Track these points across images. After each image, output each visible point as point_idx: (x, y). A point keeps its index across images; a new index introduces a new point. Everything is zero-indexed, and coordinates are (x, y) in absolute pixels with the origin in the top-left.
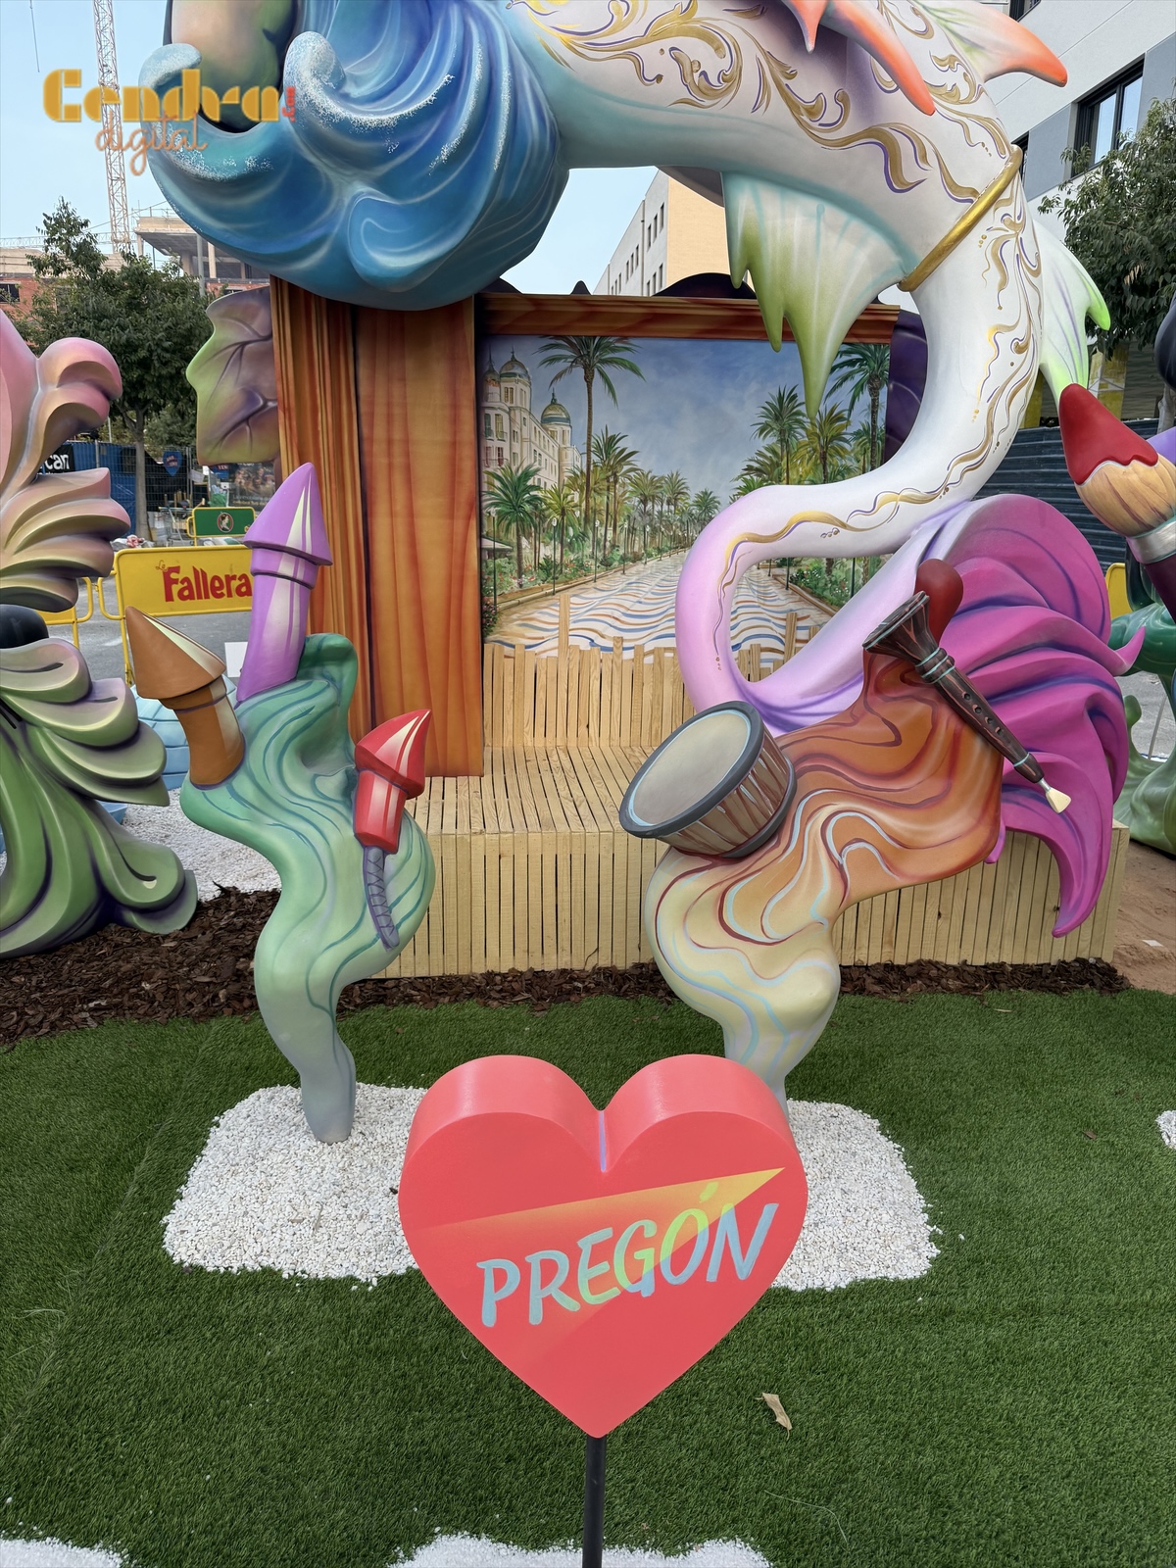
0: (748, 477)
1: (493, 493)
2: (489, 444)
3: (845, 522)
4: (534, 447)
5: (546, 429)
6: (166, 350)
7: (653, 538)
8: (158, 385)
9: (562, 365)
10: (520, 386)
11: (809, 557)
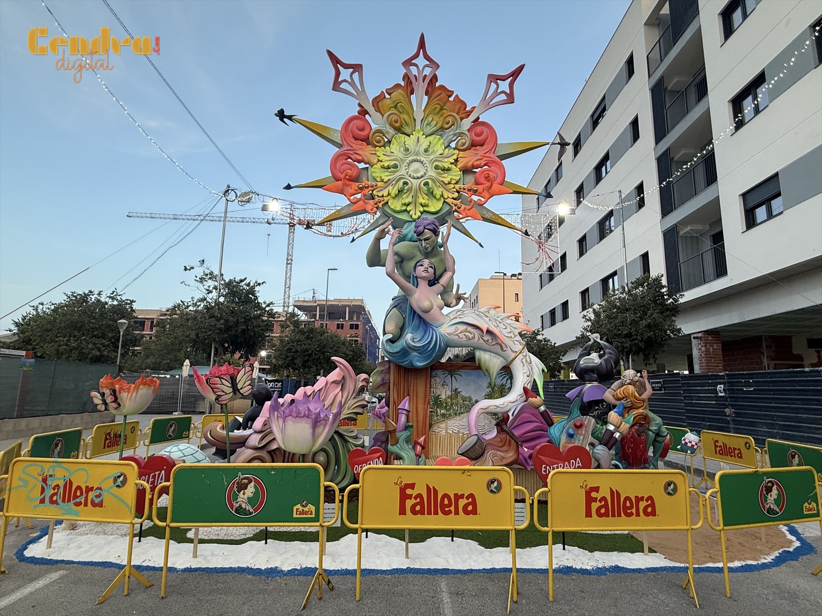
0: (485, 396)
1: (432, 399)
2: (431, 390)
3: (498, 406)
4: (440, 390)
5: (443, 387)
6: (317, 351)
7: (466, 409)
8: (313, 361)
9: (446, 375)
10: (438, 378)
11: (500, 413)
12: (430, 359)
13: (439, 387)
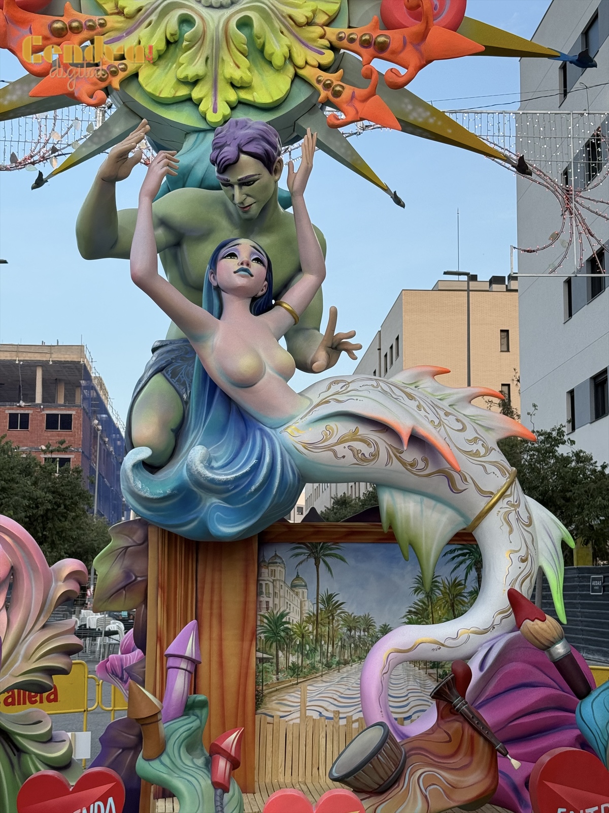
0: (409, 616)
1: (263, 626)
2: (262, 599)
3: (443, 643)
4: (286, 601)
5: (294, 591)
7: (356, 651)
9: (303, 557)
10: (279, 568)
12: (255, 516)
13: (284, 591)
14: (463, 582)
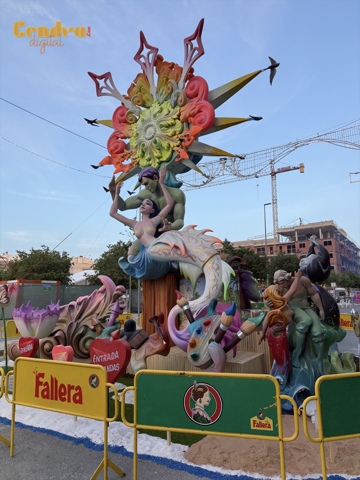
3: (190, 306)
5: (188, 292)
10: (184, 286)
12: (143, 273)
13: (185, 292)
14: (232, 288)
